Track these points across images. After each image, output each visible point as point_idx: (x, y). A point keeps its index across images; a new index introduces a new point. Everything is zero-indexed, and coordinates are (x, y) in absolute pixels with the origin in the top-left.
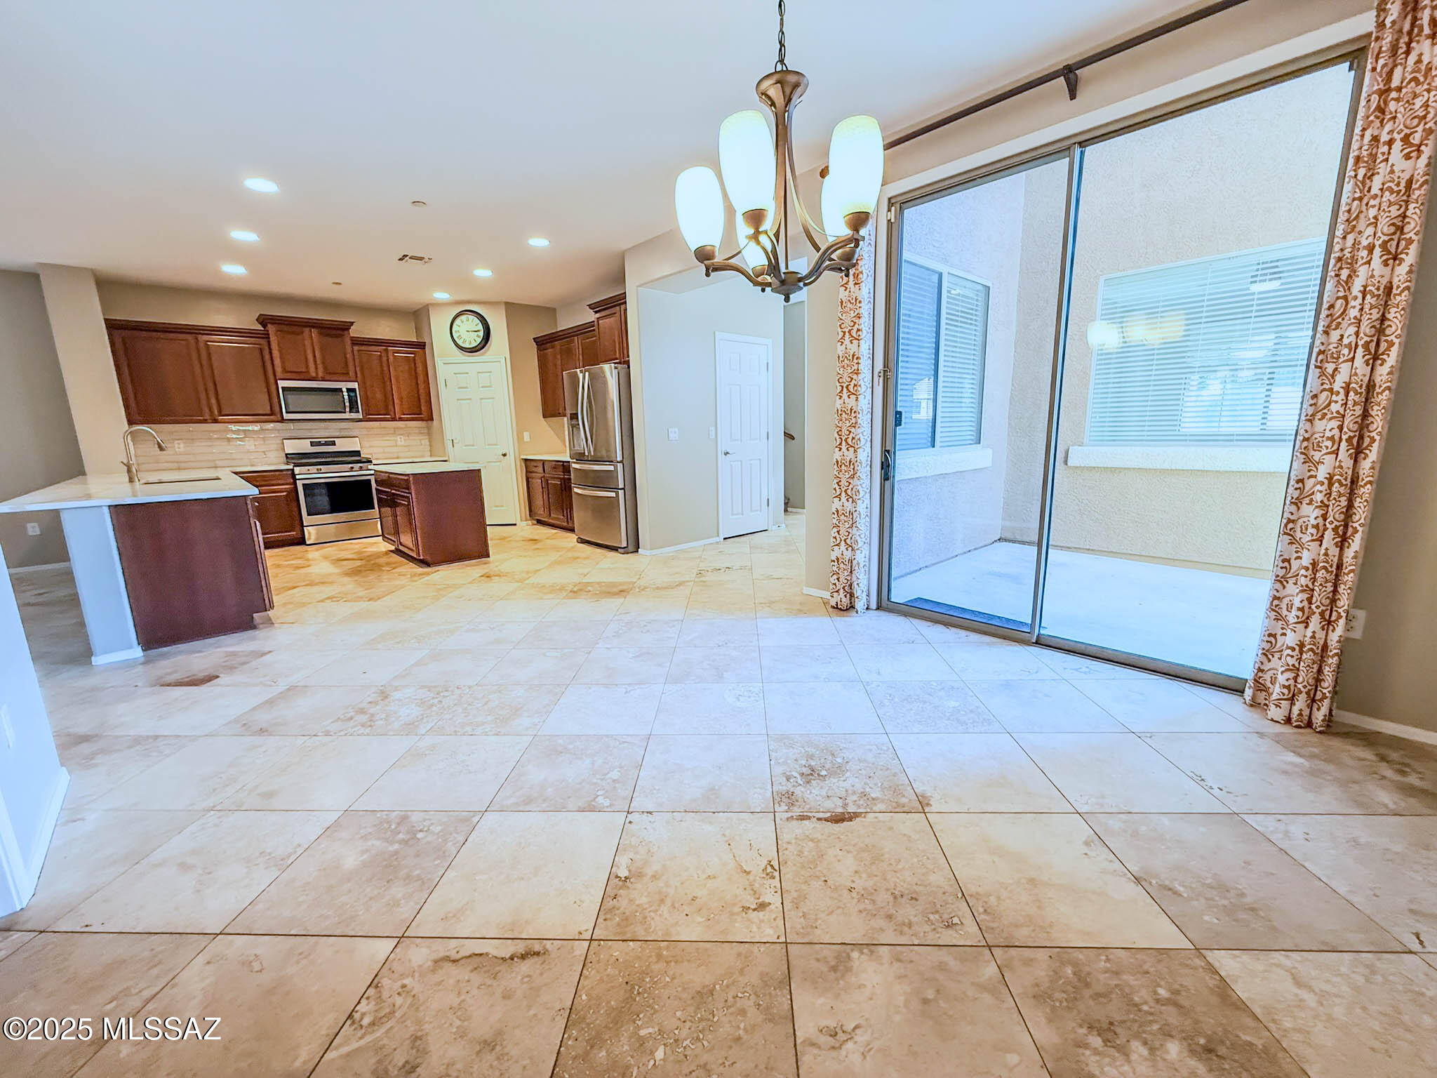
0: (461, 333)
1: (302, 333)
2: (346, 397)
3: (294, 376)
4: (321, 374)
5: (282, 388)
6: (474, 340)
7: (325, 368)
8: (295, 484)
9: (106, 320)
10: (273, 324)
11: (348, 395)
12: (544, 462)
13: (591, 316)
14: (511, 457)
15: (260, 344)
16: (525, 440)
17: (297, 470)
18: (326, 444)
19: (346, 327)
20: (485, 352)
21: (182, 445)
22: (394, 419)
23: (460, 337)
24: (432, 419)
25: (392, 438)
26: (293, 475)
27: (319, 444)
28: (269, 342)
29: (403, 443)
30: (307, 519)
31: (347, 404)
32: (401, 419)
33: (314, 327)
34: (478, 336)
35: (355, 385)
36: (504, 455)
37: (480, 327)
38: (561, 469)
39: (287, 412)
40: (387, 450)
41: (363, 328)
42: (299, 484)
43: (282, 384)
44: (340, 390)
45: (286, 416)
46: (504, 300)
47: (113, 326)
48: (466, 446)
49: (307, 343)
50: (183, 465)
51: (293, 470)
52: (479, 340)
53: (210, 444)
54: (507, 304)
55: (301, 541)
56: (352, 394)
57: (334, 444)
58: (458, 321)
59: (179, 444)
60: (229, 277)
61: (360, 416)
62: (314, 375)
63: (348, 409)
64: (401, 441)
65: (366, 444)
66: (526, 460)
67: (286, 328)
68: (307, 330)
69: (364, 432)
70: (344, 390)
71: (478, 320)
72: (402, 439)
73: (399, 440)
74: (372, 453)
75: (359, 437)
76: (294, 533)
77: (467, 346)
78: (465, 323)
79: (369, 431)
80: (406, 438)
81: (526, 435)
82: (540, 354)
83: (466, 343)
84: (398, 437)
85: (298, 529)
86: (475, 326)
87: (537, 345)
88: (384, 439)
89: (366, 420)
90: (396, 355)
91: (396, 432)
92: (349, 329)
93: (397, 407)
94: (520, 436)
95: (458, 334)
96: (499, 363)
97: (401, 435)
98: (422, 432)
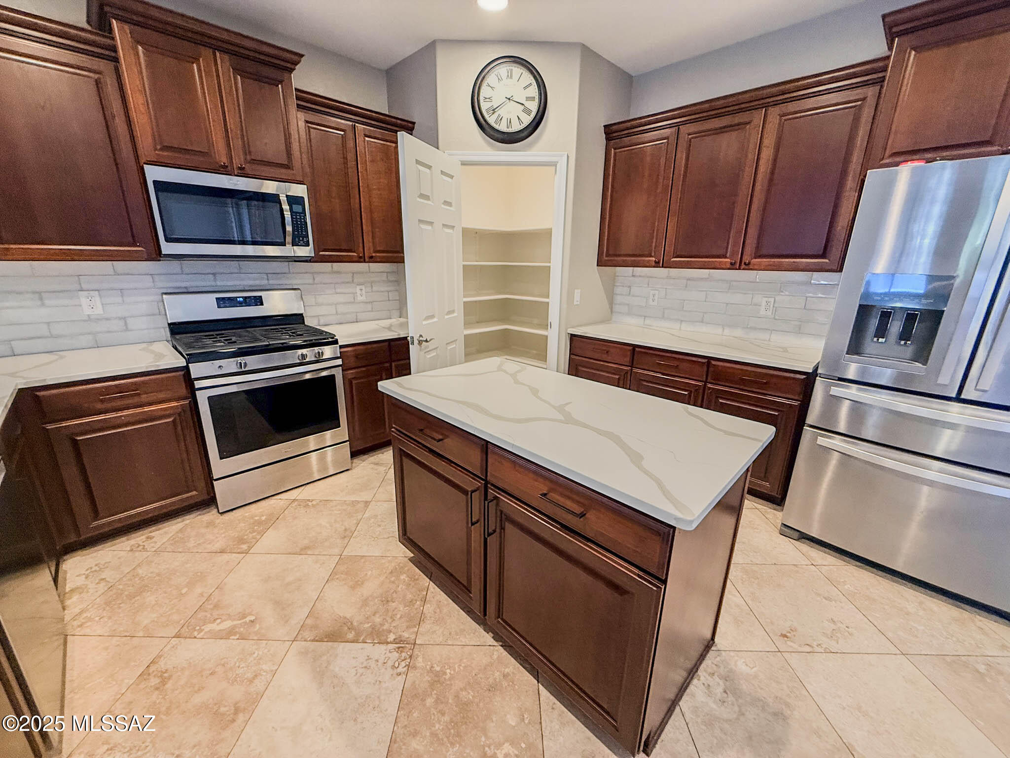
0: (495, 103)
1: (197, 59)
2: (287, 215)
3: (181, 158)
4: (238, 161)
5: (155, 182)
6: (518, 119)
7: (247, 151)
8: (192, 397)
10: (119, 18)
11: (291, 210)
12: (635, 348)
15: (99, 73)
16: (575, 303)
17: (196, 370)
18: (248, 302)
20: (533, 143)
22: (360, 260)
23: (492, 110)
25: (349, 291)
26: (189, 381)
27: (233, 303)
28: (117, 70)
30: (219, 466)
31: (289, 228)
32: (370, 260)
35: (300, 190)
39: (168, 240)
40: (341, 309)
42: (202, 398)
43: (154, 173)
45: (167, 248)
46: (580, 41)
51: (186, 369)
52: (527, 120)
54: (584, 50)
55: (209, 501)
56: (297, 208)
57: (259, 301)
58: (491, 79)
61: (308, 251)
62: (224, 160)
63: (289, 239)
64: (361, 293)
65: (311, 301)
66: (572, 336)
69: (308, 279)
70: (283, 198)
71: (532, 78)
72: (364, 292)
73: (359, 292)
74: (318, 316)
75: (299, 289)
76: (194, 493)
77: (503, 127)
78: (505, 81)
79: (314, 279)
80: (369, 289)
81: (577, 294)
82: (615, 153)
83: (504, 122)
84: (358, 288)
85: (201, 484)
86: (525, 88)
87: (608, 139)
88: (338, 290)
89: (317, 259)
90: (367, 139)
91: (355, 280)
92: (292, 70)
93: (367, 238)
94: (570, 297)
95: (489, 104)
96: (557, 165)
97: (361, 284)
98: (390, 279)
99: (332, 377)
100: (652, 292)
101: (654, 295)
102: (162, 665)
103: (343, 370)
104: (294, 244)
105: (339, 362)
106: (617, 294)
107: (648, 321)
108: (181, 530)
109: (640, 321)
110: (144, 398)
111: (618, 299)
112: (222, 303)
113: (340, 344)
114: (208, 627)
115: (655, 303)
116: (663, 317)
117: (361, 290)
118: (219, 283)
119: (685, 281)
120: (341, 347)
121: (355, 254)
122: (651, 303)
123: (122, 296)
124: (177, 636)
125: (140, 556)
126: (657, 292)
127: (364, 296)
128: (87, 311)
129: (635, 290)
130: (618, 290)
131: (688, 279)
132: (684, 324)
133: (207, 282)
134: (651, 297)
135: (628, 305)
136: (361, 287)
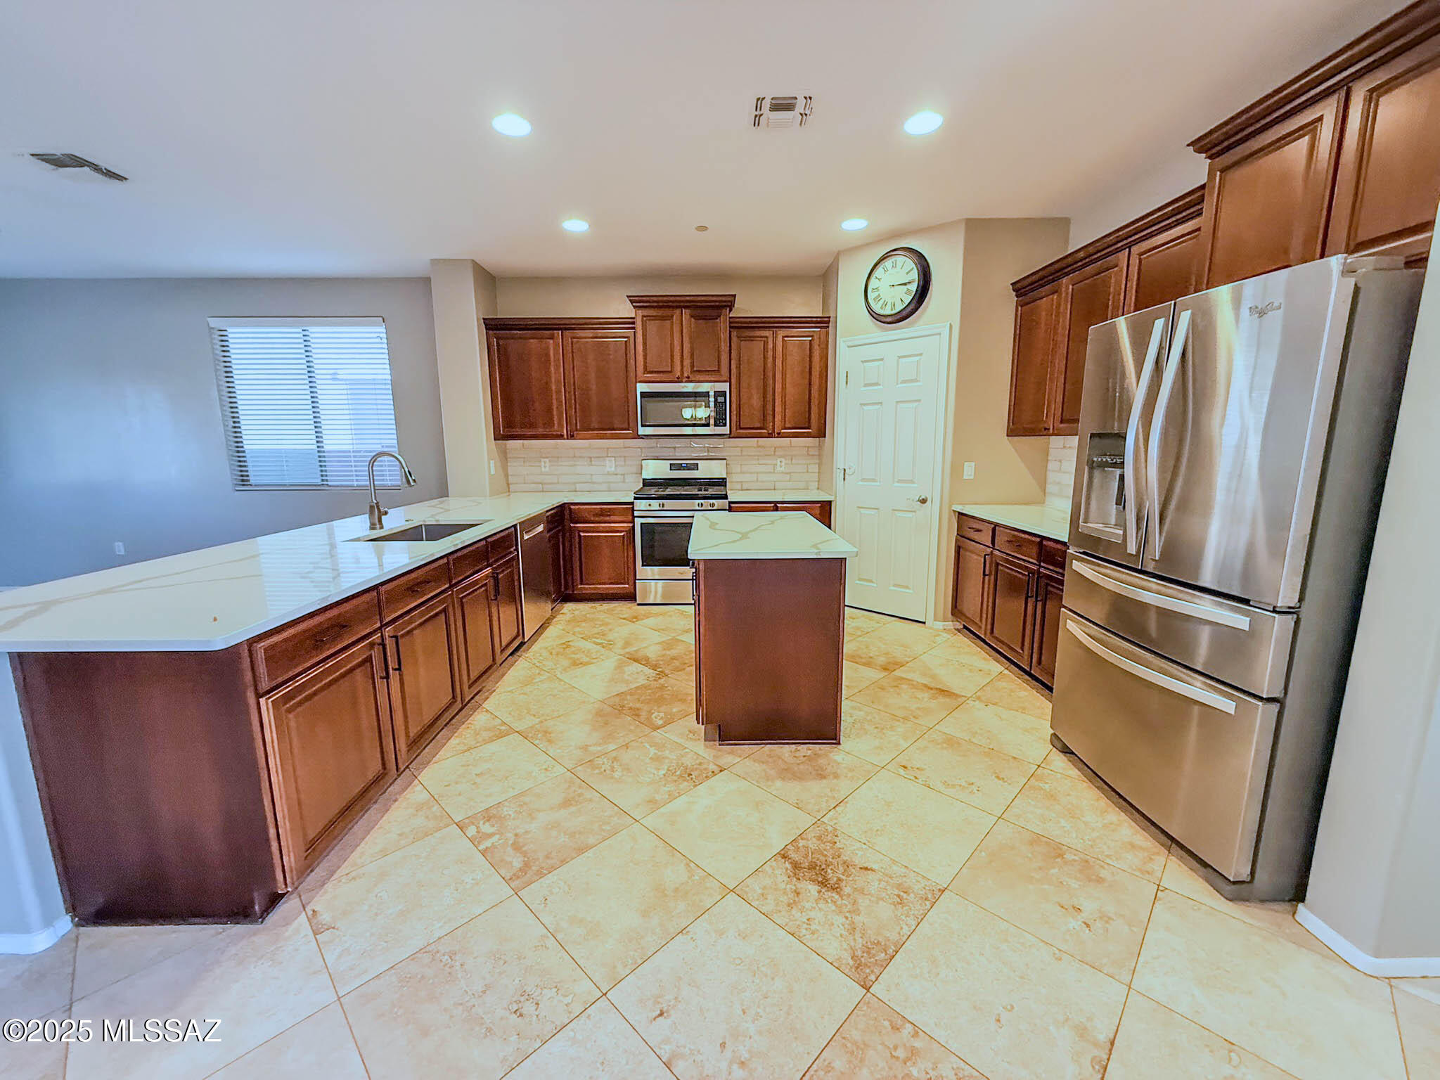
0: (881, 292)
1: (672, 316)
2: (712, 404)
3: (655, 376)
4: (687, 373)
5: (641, 393)
6: (900, 298)
7: (693, 364)
8: (633, 522)
9: (485, 320)
10: (639, 307)
11: (716, 401)
12: (995, 527)
14: (933, 508)
15: (627, 337)
16: (965, 476)
17: (639, 504)
18: (689, 468)
19: (728, 303)
20: (919, 317)
21: (548, 465)
22: (770, 436)
23: (878, 298)
24: (825, 437)
25: (769, 462)
26: (633, 511)
27: (680, 467)
28: (635, 334)
29: (783, 469)
30: (643, 571)
31: (713, 414)
32: (780, 435)
33: (687, 307)
34: (908, 292)
35: (725, 387)
36: (924, 501)
37: (914, 275)
38: (1035, 550)
39: (642, 426)
40: (762, 477)
41: (749, 305)
42: (638, 521)
43: (641, 388)
44: (707, 394)
45: (641, 431)
46: (965, 216)
47: (494, 326)
48: (863, 480)
49: (676, 329)
50: (547, 487)
51: (633, 504)
52: (908, 299)
53: (572, 463)
54: (970, 222)
55: (631, 597)
56: (721, 399)
57: (696, 467)
58: (879, 272)
61: (726, 430)
62: (679, 374)
63: (713, 421)
64: (781, 465)
65: (736, 468)
66: (961, 516)
67: (655, 311)
68: (678, 312)
70: (712, 393)
71: (915, 262)
72: (783, 464)
73: (779, 463)
74: (742, 482)
75: (725, 459)
76: (627, 586)
77: (888, 311)
78: (890, 271)
79: (742, 451)
80: (788, 462)
81: (969, 468)
83: (889, 307)
84: (779, 460)
85: (631, 582)
86: (907, 273)
87: (1018, 296)
88: (761, 462)
89: (730, 436)
90: (784, 338)
91: (776, 453)
93: (778, 418)
94: (956, 470)
95: (876, 294)
96: (940, 334)
97: (781, 457)
98: (811, 453)
102: (570, 643)
104: (716, 425)
106: (1049, 470)
108: (615, 607)
110: (613, 518)
111: (1051, 476)
112: (672, 467)
114: (594, 640)
117: (781, 462)
118: (677, 454)
120: (730, 503)
121: (765, 431)
123: (625, 460)
124: (582, 638)
125: (593, 610)
127: (783, 467)
128: (608, 469)
129: (1065, 465)
130: (1050, 466)
135: (1059, 483)
136: (783, 460)
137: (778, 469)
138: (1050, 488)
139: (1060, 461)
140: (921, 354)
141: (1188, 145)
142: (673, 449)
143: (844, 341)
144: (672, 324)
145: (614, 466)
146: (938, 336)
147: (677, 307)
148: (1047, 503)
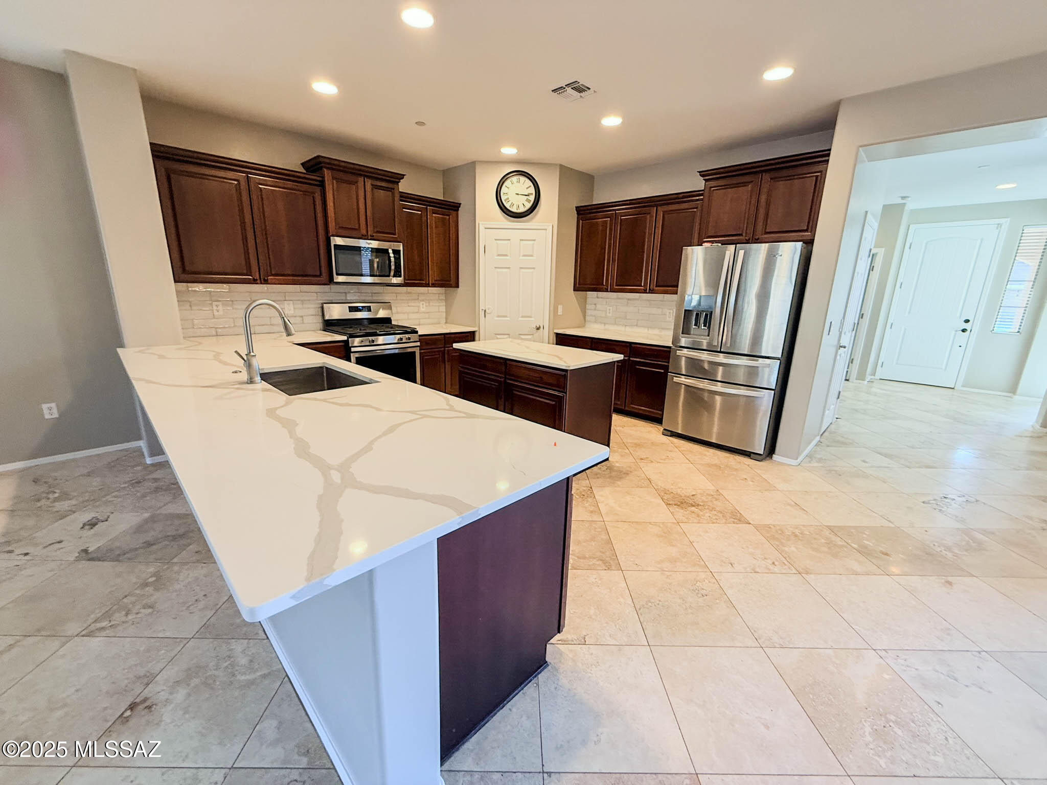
0: (509, 197)
1: (357, 182)
2: (392, 259)
3: (345, 233)
4: (371, 231)
5: (335, 245)
6: (522, 204)
7: (375, 225)
9: (151, 144)
10: (327, 168)
11: (394, 256)
13: (699, 184)
15: (314, 193)
16: (559, 314)
17: (351, 342)
18: (363, 309)
19: (396, 178)
20: (532, 218)
21: (220, 308)
22: (427, 285)
23: (507, 200)
24: (458, 287)
25: (415, 304)
26: (347, 347)
27: (356, 309)
28: (323, 191)
31: (393, 267)
32: (433, 285)
33: (369, 177)
34: (529, 201)
35: (400, 247)
36: (538, 329)
37: (532, 191)
39: (336, 274)
40: (411, 316)
42: (353, 357)
43: (334, 241)
44: (386, 251)
45: (335, 278)
46: (559, 162)
47: (160, 154)
48: (499, 317)
49: (361, 193)
51: (347, 341)
52: (529, 205)
54: (562, 167)
56: (397, 257)
57: (369, 309)
58: (506, 183)
59: (217, 306)
60: (317, 99)
61: (401, 280)
62: (364, 232)
63: (392, 273)
64: (423, 307)
65: (394, 309)
66: (558, 334)
67: (341, 175)
68: (361, 179)
70: (390, 251)
71: (531, 183)
72: (424, 306)
73: (421, 306)
74: (398, 320)
77: (515, 210)
78: (516, 184)
79: (397, 296)
80: (427, 304)
81: (560, 308)
82: (582, 223)
83: (515, 207)
84: (422, 303)
86: (527, 188)
87: (578, 214)
88: (409, 304)
89: (405, 285)
90: (434, 215)
91: (420, 298)
92: (399, 182)
93: (431, 272)
94: (556, 310)
95: (506, 197)
96: (546, 230)
97: (423, 300)
98: (440, 298)
99: (414, 353)
100: (608, 308)
101: (610, 310)
103: (420, 350)
104: (394, 276)
105: (418, 344)
106: (588, 309)
107: (607, 326)
109: (603, 326)
111: (589, 312)
112: (351, 309)
113: (419, 333)
115: (610, 315)
116: (615, 324)
117: (423, 304)
118: (355, 298)
119: (626, 301)
120: (420, 336)
121: (424, 282)
122: (608, 314)
123: (302, 304)
126: (611, 308)
129: (599, 306)
130: (588, 307)
131: (629, 299)
132: (627, 327)
133: (342, 298)
134: (608, 310)
135: (595, 316)
136: (423, 302)
137: (422, 310)
138: (588, 318)
139: (595, 304)
140: (534, 240)
141: (698, 172)
142: (344, 294)
143: (482, 224)
144: (357, 188)
145: (292, 309)
146: (545, 231)
147: (361, 175)
148: (586, 326)
